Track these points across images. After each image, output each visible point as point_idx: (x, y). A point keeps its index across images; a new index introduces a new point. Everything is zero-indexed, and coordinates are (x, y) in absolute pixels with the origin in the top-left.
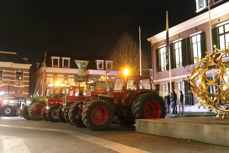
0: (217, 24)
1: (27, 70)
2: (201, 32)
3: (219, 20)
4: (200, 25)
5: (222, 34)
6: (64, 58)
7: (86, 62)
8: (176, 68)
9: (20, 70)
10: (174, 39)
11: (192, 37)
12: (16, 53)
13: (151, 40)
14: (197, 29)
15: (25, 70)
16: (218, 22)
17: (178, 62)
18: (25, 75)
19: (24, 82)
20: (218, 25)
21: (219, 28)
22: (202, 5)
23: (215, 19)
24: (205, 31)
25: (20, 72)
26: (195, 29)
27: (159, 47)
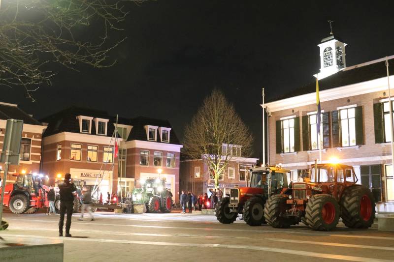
0: (381, 98)
1: (37, 136)
2: (355, 106)
3: (384, 93)
4: (354, 97)
5: (388, 113)
6: (98, 120)
7: (129, 128)
8: (311, 150)
9: (26, 135)
10: (308, 110)
11: (340, 110)
12: (16, 105)
13: (267, 107)
14: (349, 101)
15: (35, 135)
16: (382, 96)
17: (315, 142)
18: (35, 143)
19: (32, 155)
20: (383, 101)
21: (384, 104)
22: (330, 61)
23: (379, 92)
24: (362, 105)
25: (26, 137)
26: (347, 100)
27: (281, 119)
